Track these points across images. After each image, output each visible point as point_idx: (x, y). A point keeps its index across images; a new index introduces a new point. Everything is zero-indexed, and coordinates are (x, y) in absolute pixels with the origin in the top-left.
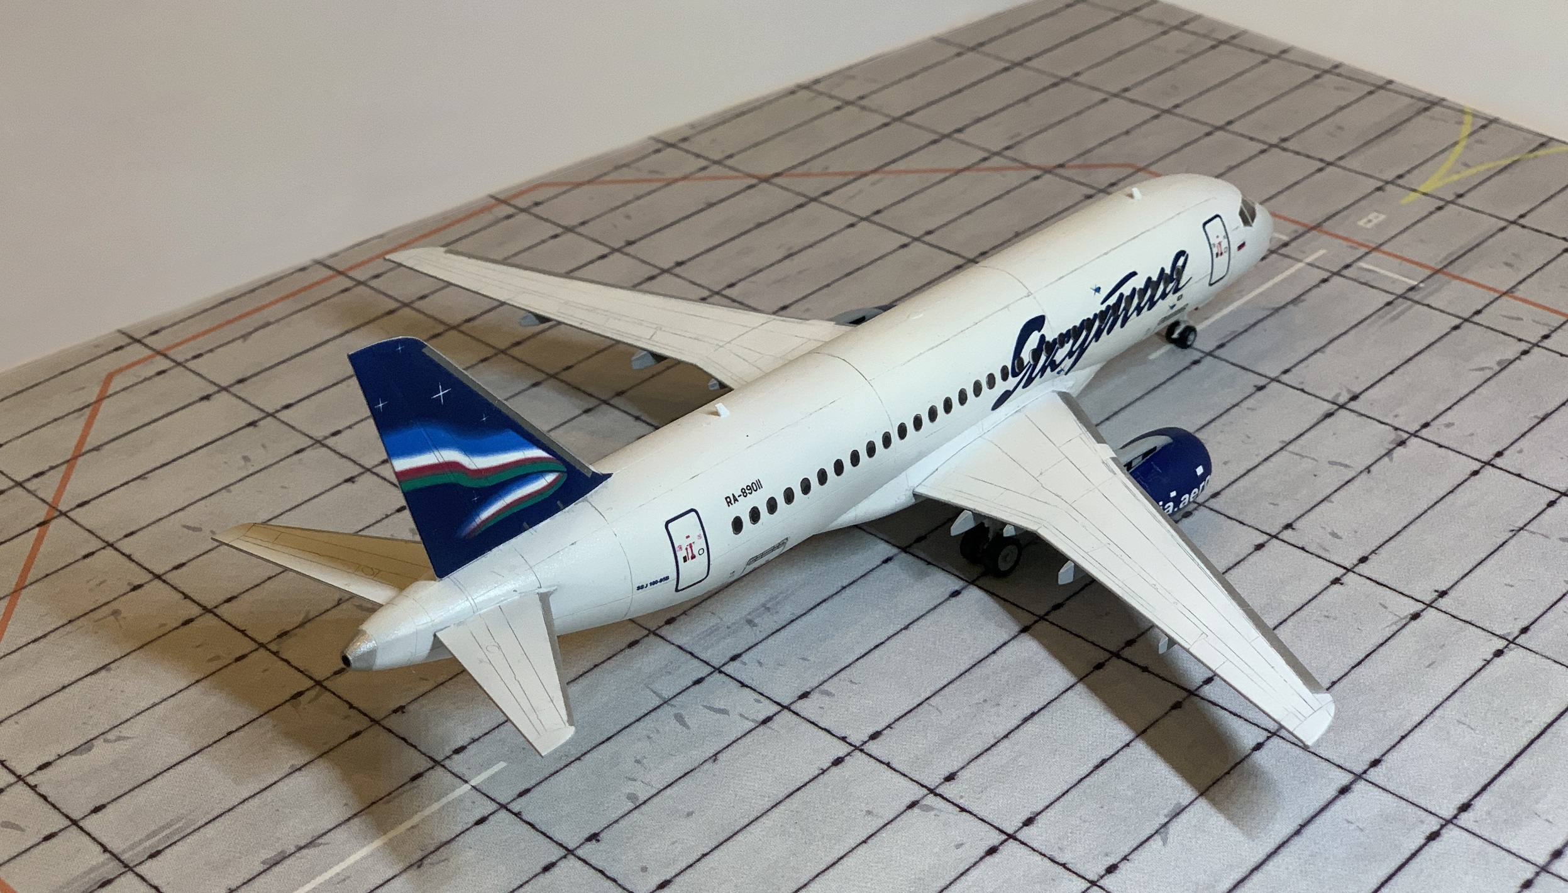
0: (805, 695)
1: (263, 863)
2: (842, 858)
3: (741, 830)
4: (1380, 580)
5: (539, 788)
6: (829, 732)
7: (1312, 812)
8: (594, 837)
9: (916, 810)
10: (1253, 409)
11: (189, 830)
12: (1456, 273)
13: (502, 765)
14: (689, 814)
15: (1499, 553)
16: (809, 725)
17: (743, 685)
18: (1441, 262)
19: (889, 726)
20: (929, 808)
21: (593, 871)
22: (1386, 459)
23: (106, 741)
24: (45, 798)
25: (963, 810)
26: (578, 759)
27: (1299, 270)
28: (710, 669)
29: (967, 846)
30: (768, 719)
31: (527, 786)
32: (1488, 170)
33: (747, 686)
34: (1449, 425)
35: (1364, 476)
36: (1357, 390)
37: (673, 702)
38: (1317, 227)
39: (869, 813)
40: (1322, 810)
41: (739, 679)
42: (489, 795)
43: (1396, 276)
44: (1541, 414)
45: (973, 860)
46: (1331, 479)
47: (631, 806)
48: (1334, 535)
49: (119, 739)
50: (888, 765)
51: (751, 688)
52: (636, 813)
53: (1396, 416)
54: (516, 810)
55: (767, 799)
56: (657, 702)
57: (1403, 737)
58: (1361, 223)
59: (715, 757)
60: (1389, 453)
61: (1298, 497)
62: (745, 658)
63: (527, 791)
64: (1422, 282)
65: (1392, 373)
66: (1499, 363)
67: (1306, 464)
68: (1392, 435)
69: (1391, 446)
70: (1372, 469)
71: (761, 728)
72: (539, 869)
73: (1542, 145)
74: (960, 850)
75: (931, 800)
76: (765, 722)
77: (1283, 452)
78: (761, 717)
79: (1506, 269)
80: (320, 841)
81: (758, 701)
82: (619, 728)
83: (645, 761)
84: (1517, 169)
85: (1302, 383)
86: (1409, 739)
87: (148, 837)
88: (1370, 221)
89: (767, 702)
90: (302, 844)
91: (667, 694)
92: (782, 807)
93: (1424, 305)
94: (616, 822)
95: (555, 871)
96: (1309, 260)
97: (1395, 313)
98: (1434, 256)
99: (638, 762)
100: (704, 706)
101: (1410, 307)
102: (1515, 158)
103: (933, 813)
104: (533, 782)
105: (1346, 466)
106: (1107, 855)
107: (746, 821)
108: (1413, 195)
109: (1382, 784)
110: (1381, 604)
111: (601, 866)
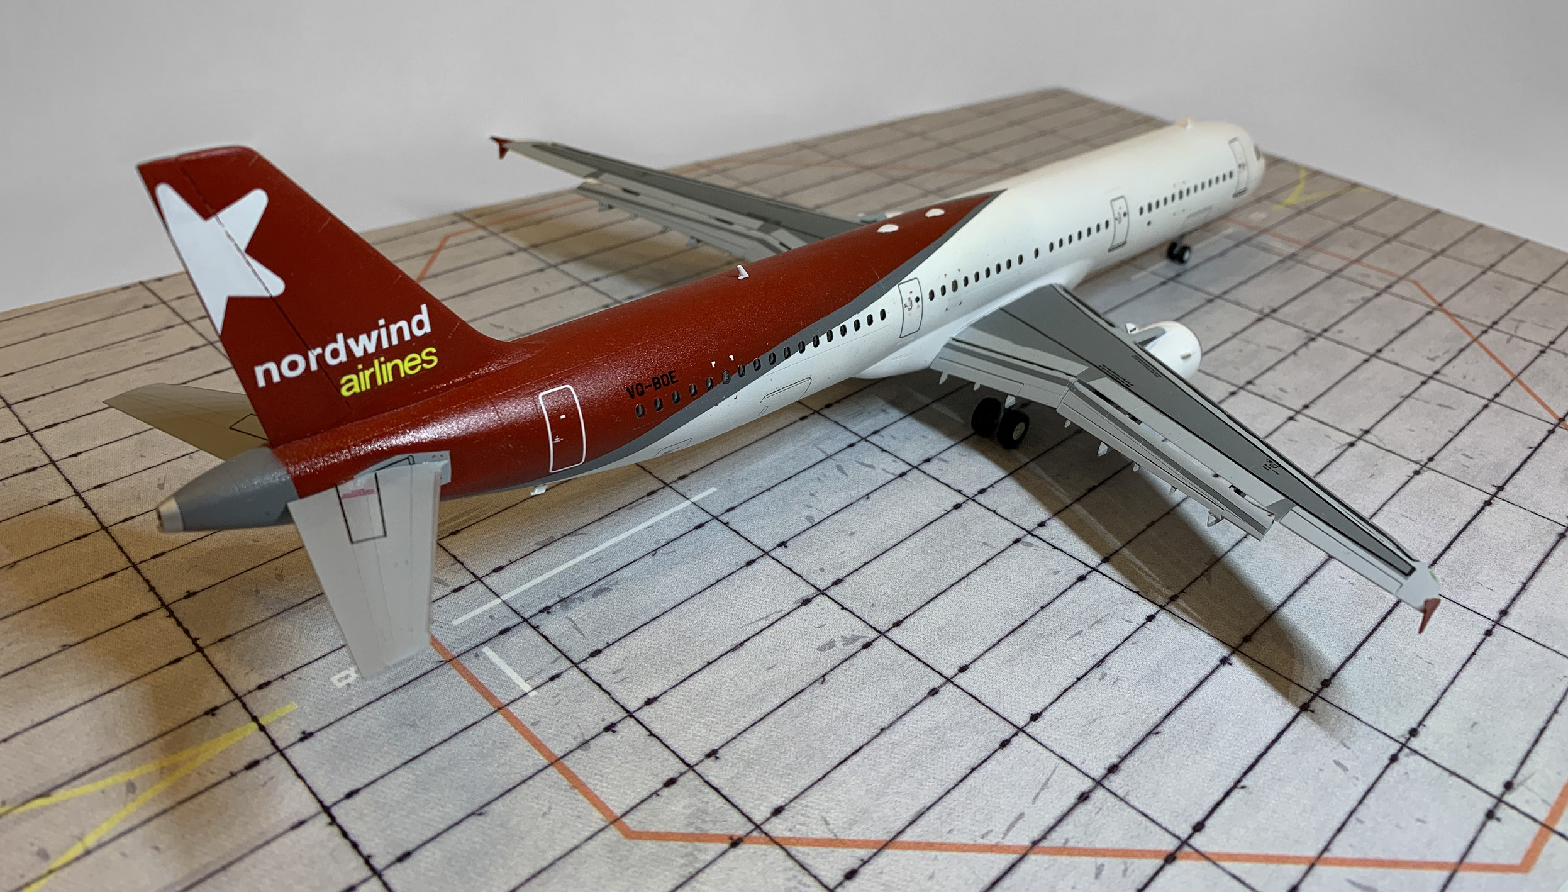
0: (928, 460)
3: (892, 548)
6: (948, 486)
7: (1312, 569)
8: (783, 544)
9: (1020, 545)
16: (933, 480)
17: (883, 450)
26: (769, 489)
28: (859, 439)
30: (902, 475)
31: (732, 505)
45: (1069, 584)
47: (809, 524)
52: (813, 530)
56: (823, 456)
59: (868, 496)
63: (732, 509)
71: (899, 479)
74: (1057, 577)
78: (898, 472)
81: (895, 462)
82: (797, 471)
89: (901, 463)
95: (755, 566)
99: (812, 495)
107: (895, 542)
111: (789, 564)
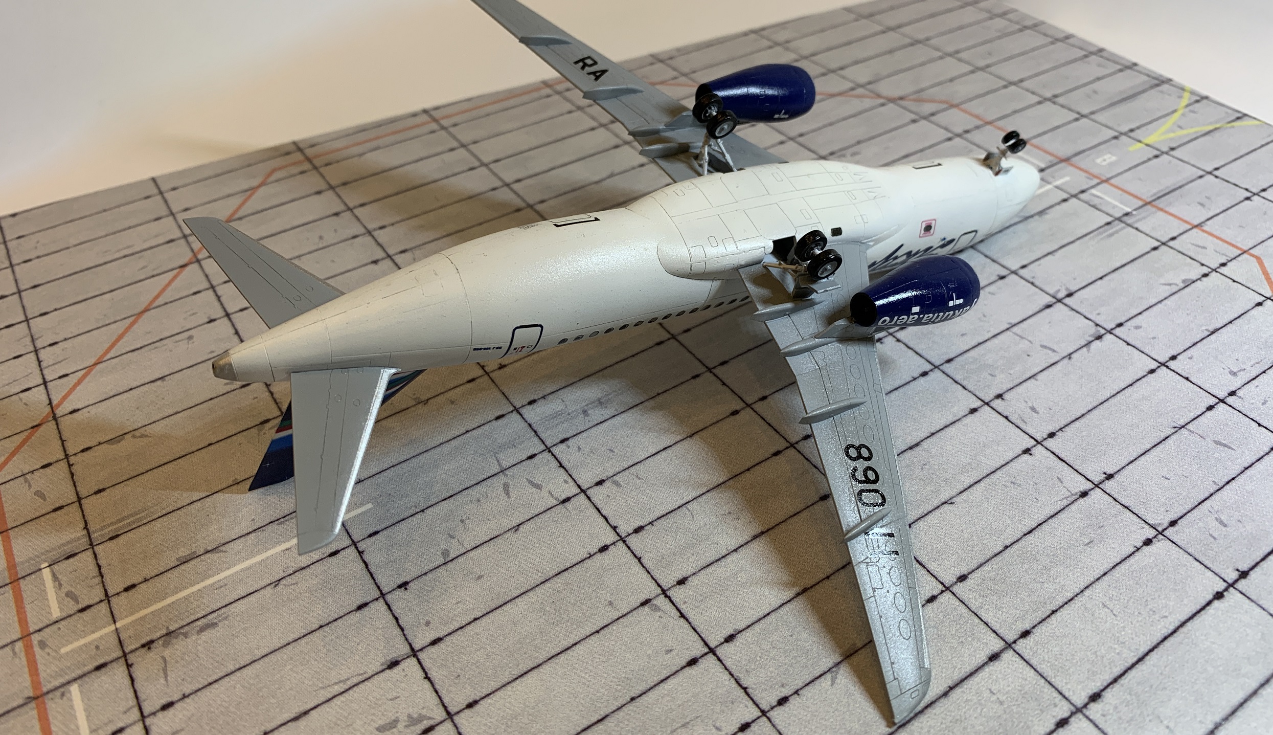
1: (178, 559)
2: (576, 644)
4: (1062, 456)
5: (386, 532)
10: (993, 294)
11: (145, 521)
12: (1161, 206)
13: (370, 506)
14: (480, 577)
15: (1161, 446)
18: (1152, 196)
19: (651, 523)
20: (657, 609)
21: (391, 616)
22: (1085, 349)
23: (134, 437)
24: (72, 475)
25: (682, 616)
27: (1048, 191)
29: (674, 653)
32: (1196, 132)
33: (563, 467)
34: (1137, 327)
35: (1066, 361)
36: (1073, 289)
37: (507, 472)
38: (1067, 160)
39: (611, 603)
40: (971, 674)
41: (560, 459)
42: (350, 531)
43: (1117, 203)
44: (1211, 328)
46: (1041, 359)
48: (1033, 409)
49: (143, 436)
50: (639, 559)
51: (565, 469)
53: (1099, 314)
54: (360, 549)
55: (540, 574)
57: (1054, 612)
58: (1099, 161)
60: (1088, 344)
61: (1012, 372)
62: (570, 442)
64: (1135, 210)
65: (1101, 278)
66: (1184, 281)
67: (1024, 345)
68: (1092, 330)
69: (1091, 339)
70: (1073, 356)
72: (355, 607)
73: (1238, 118)
75: (661, 601)
76: (564, 501)
77: (1008, 333)
79: (1199, 207)
80: (221, 548)
83: (467, 522)
84: (1217, 135)
85: (1033, 277)
86: (1058, 614)
87: (119, 521)
88: (1105, 160)
90: (209, 548)
91: (506, 464)
92: (548, 585)
93: (1133, 228)
94: (426, 574)
96: (1058, 183)
97: (1111, 231)
98: (1147, 192)
100: (527, 479)
101: (1122, 229)
102: (1218, 126)
103: (659, 614)
104: (383, 526)
105: (1054, 351)
106: (783, 686)
108: (1139, 145)
109: (1027, 658)
110: (1058, 478)
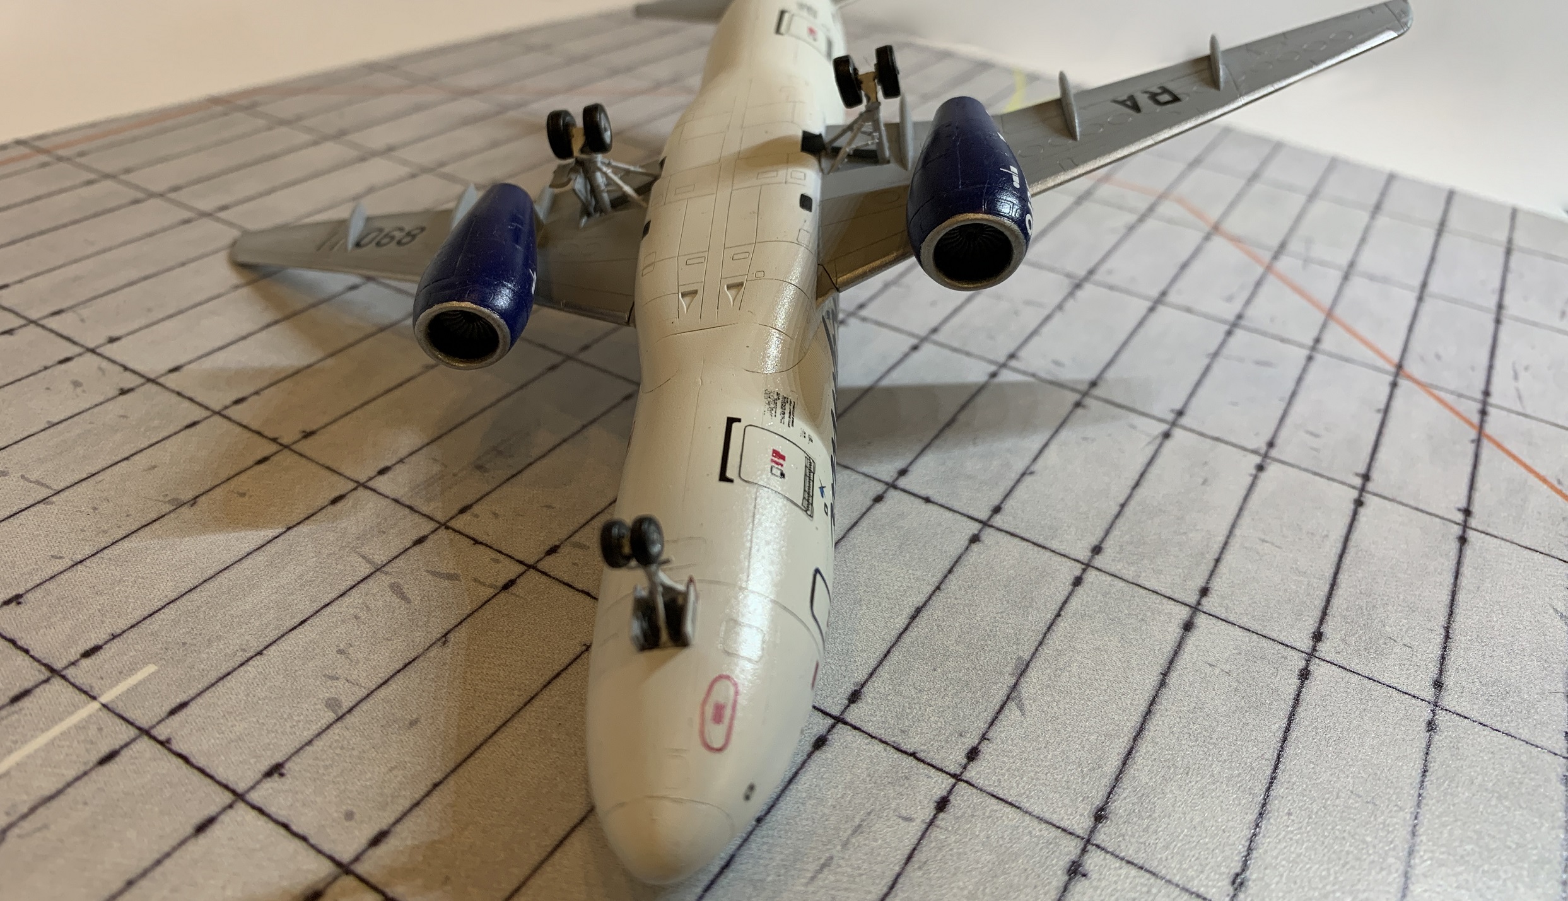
0: (553, 550)
3: (486, 741)
4: (1118, 403)
5: (200, 700)
8: (276, 770)
13: (151, 668)
15: (1209, 376)
16: (562, 587)
17: (477, 543)
21: (271, 825)
26: (260, 653)
28: (433, 525)
30: (510, 584)
31: (182, 698)
33: (481, 543)
34: (1111, 271)
37: (386, 569)
40: (1176, 653)
41: (471, 534)
42: (126, 715)
45: (800, 761)
47: (331, 716)
51: (486, 545)
52: (337, 729)
54: (162, 738)
56: (366, 569)
57: (1217, 562)
59: (445, 638)
62: (476, 509)
63: (183, 705)
70: (1063, 307)
71: (503, 595)
72: (189, 830)
76: (506, 587)
78: (502, 582)
81: (496, 561)
82: (316, 606)
86: (1223, 563)
89: (507, 561)
91: (381, 559)
92: (536, 704)
94: (309, 743)
95: (215, 831)
99: (341, 652)
104: (192, 692)
105: (1042, 306)
106: (961, 736)
107: (492, 727)
109: (1221, 616)
111: (282, 815)
